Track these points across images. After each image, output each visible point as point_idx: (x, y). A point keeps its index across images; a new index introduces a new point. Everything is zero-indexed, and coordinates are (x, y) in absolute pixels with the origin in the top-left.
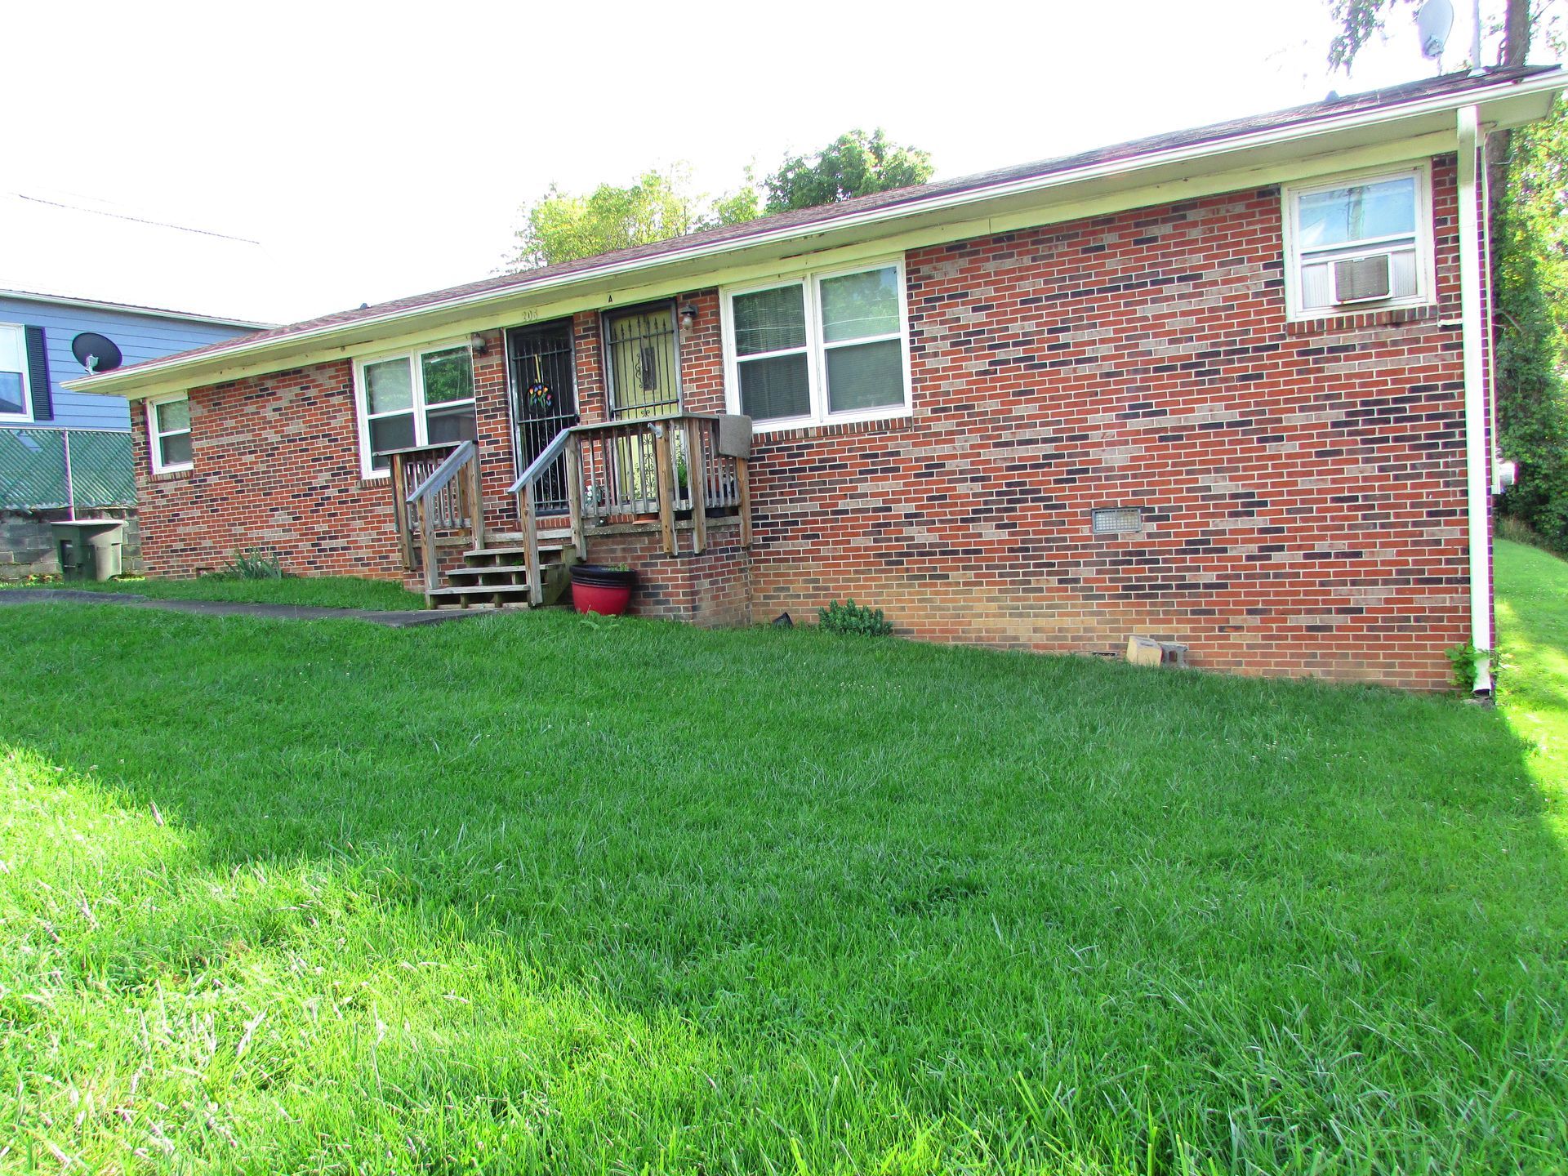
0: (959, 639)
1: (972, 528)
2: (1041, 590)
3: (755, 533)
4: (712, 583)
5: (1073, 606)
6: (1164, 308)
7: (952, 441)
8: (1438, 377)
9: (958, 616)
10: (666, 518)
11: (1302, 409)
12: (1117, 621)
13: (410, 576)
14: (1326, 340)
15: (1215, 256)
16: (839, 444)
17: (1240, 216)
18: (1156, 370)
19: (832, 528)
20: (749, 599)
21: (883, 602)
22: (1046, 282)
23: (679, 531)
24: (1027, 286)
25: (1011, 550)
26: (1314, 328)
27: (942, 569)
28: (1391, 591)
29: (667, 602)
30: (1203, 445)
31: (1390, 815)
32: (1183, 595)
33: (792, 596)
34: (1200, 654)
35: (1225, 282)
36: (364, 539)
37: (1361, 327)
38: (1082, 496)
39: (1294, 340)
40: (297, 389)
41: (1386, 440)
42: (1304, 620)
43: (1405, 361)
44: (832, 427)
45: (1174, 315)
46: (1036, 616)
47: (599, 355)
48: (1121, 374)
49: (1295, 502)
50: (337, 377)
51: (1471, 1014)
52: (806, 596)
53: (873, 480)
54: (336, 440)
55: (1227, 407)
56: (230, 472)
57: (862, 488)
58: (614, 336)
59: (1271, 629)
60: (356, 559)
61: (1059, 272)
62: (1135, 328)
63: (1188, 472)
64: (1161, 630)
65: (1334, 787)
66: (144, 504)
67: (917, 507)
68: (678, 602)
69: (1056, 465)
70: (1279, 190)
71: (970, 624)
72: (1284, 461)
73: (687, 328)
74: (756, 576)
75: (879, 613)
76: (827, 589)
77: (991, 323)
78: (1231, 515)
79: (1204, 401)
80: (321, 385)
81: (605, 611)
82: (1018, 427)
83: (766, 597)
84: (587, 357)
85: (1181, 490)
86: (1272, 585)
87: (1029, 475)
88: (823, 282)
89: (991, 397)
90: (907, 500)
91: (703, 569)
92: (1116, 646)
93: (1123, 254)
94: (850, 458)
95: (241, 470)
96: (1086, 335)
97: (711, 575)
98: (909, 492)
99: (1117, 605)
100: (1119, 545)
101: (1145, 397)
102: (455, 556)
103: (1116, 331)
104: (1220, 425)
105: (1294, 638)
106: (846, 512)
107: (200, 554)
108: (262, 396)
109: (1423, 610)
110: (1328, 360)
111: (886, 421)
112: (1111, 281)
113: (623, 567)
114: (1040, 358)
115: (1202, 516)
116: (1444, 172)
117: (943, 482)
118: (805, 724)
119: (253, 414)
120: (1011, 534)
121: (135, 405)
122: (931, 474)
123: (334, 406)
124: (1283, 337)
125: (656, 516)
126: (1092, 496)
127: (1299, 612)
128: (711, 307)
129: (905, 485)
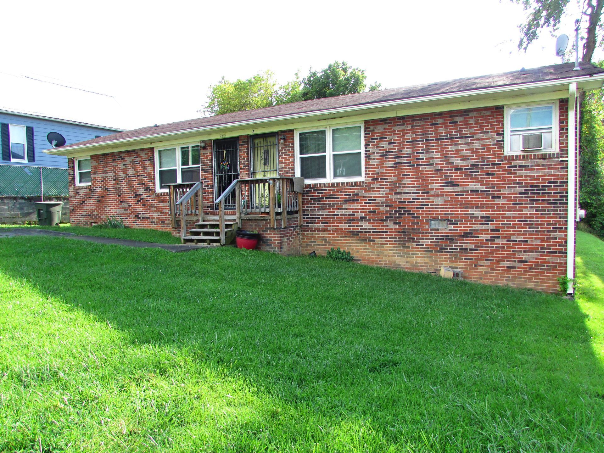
0: (378, 264)
1: (385, 223)
2: (409, 248)
3: (303, 221)
4: (287, 239)
5: (421, 254)
6: (459, 147)
7: (379, 191)
8: (558, 179)
9: (378, 255)
10: (272, 215)
11: (508, 187)
12: (437, 261)
13: (174, 231)
14: (518, 163)
15: (479, 130)
16: (337, 190)
17: (489, 116)
18: (455, 170)
19: (333, 220)
20: (300, 245)
21: (350, 249)
22: (416, 135)
23: (277, 220)
24: (409, 136)
25: (399, 232)
26: (514, 158)
27: (373, 238)
28: (538, 255)
29: (271, 245)
30: (471, 198)
31: (537, 341)
32: (462, 253)
33: (316, 245)
34: (467, 274)
35: (482, 139)
36: (155, 215)
37: (531, 159)
38: (426, 214)
39: (506, 162)
40: (133, 158)
41: (538, 200)
42: (506, 264)
43: (547, 172)
44: (334, 183)
45: (463, 150)
46: (407, 257)
47: (248, 152)
48: (442, 170)
49: (504, 221)
50: (148, 154)
51: (565, 416)
52: (322, 245)
53: (348, 203)
54: (147, 177)
55: (481, 185)
56: (106, 187)
57: (344, 206)
58: (254, 145)
59: (494, 267)
60: (152, 222)
61: (421, 132)
62: (448, 154)
63: (466, 208)
64: (453, 265)
65: (517, 329)
66: (72, 197)
67: (365, 215)
68: (275, 246)
69: (417, 202)
70: (503, 107)
71: (382, 258)
72: (501, 206)
73: (282, 144)
74: (303, 236)
75: (349, 253)
76: (330, 243)
77: (395, 149)
78: (481, 224)
79: (473, 182)
80: (142, 157)
81: (248, 248)
82: (403, 187)
83: (307, 245)
84: (243, 152)
85: (463, 214)
86: (495, 250)
87: (407, 205)
88: (333, 130)
89: (394, 176)
90: (361, 212)
91: (285, 234)
92: (436, 270)
93: (445, 127)
94: (340, 195)
95: (110, 187)
96: (430, 155)
97: (287, 236)
98: (362, 209)
99: (437, 255)
100: (439, 233)
101: (451, 179)
102: (192, 224)
103: (441, 155)
104: (478, 191)
105: (502, 270)
106: (338, 215)
107: (92, 217)
108: (119, 159)
109: (549, 263)
110: (518, 170)
111: (355, 182)
112: (440, 136)
113: (256, 232)
114: (413, 162)
115: (470, 224)
116: (564, 105)
117: (375, 206)
118: (327, 297)
119: (115, 166)
120: (399, 226)
121: (70, 160)
122: (370, 203)
123: (146, 164)
124: (502, 161)
125: (268, 214)
126: (430, 214)
127: (504, 261)
128: (291, 137)
129: (361, 206)
